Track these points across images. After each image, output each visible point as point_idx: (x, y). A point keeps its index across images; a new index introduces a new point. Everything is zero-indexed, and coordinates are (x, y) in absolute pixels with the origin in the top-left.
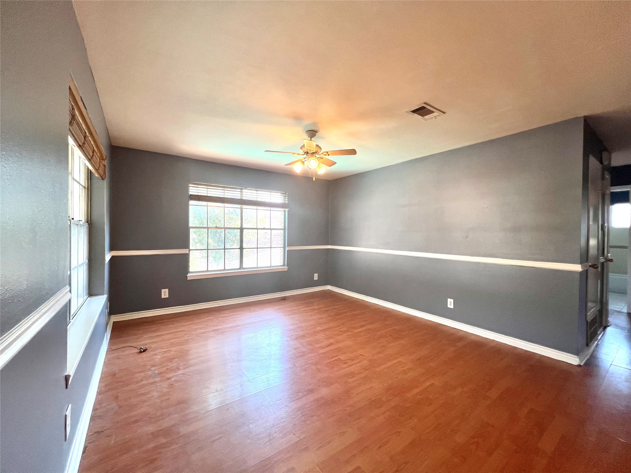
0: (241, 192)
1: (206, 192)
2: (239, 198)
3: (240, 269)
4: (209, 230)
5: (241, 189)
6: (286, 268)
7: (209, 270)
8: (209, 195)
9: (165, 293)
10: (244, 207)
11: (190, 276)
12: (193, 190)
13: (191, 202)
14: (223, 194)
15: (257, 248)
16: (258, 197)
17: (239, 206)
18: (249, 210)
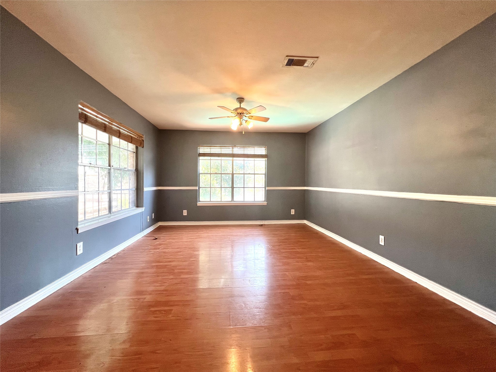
0: (233, 149)
1: (210, 151)
2: (231, 153)
3: (231, 201)
4: (211, 175)
5: (232, 147)
6: (265, 203)
7: (211, 201)
8: (211, 153)
9: (185, 213)
10: (235, 158)
11: (199, 204)
12: (202, 150)
13: (201, 158)
14: (220, 151)
15: (244, 188)
16: (245, 151)
17: (231, 158)
18: (238, 161)
